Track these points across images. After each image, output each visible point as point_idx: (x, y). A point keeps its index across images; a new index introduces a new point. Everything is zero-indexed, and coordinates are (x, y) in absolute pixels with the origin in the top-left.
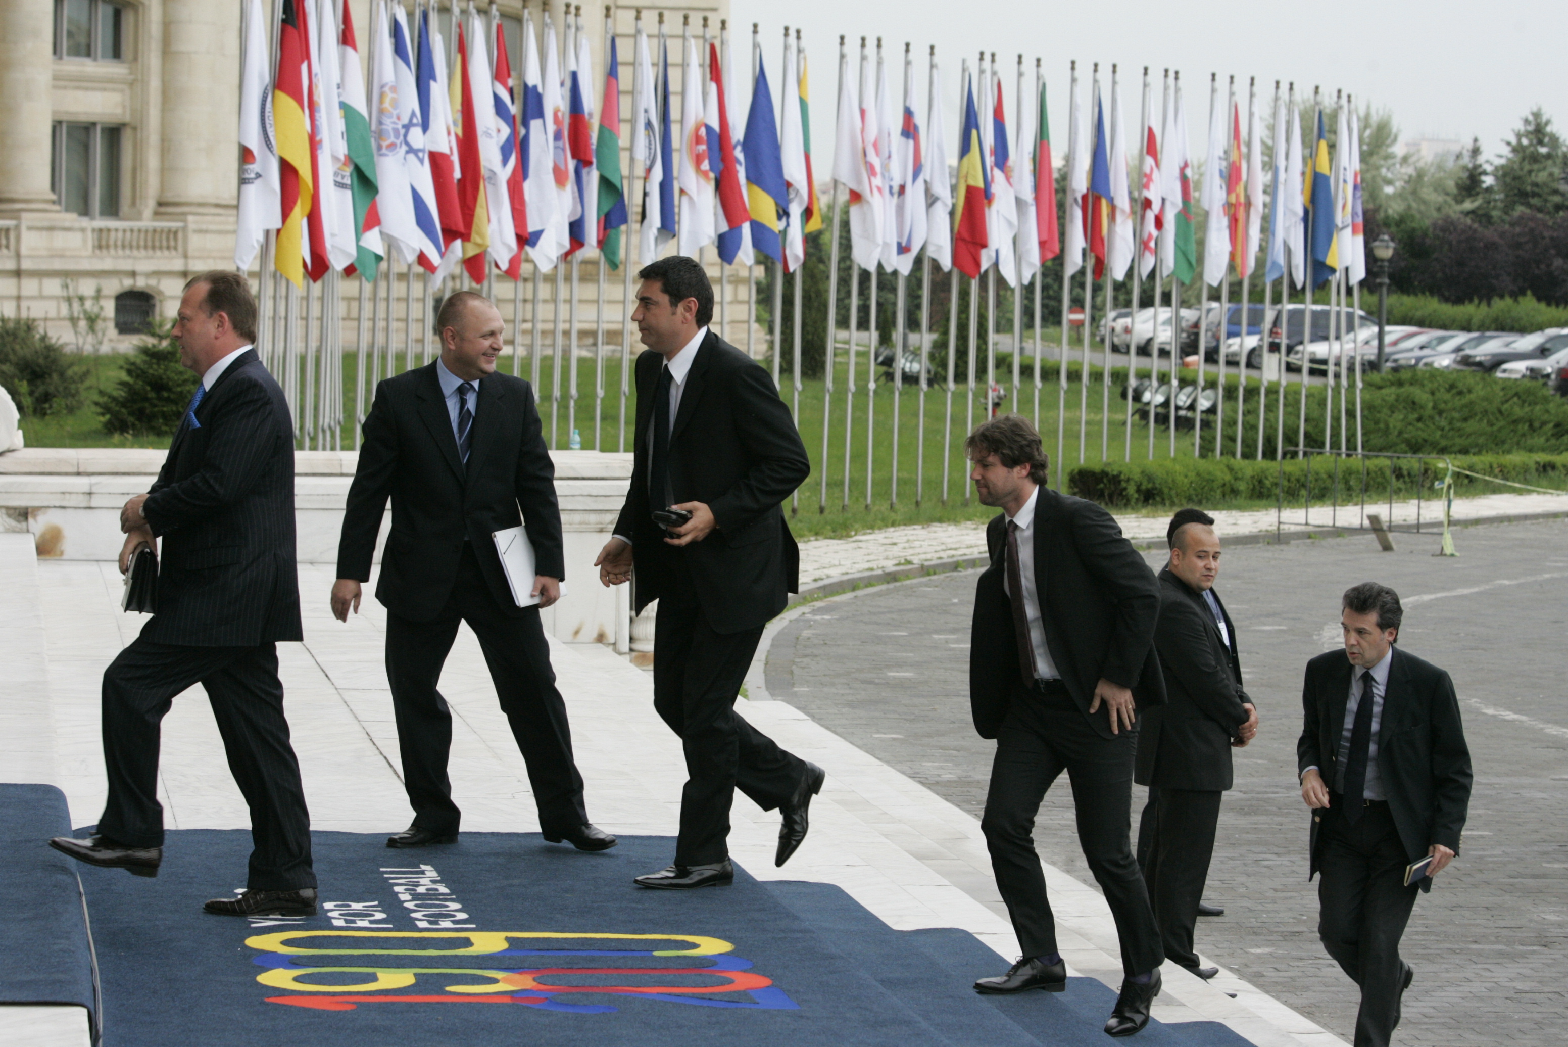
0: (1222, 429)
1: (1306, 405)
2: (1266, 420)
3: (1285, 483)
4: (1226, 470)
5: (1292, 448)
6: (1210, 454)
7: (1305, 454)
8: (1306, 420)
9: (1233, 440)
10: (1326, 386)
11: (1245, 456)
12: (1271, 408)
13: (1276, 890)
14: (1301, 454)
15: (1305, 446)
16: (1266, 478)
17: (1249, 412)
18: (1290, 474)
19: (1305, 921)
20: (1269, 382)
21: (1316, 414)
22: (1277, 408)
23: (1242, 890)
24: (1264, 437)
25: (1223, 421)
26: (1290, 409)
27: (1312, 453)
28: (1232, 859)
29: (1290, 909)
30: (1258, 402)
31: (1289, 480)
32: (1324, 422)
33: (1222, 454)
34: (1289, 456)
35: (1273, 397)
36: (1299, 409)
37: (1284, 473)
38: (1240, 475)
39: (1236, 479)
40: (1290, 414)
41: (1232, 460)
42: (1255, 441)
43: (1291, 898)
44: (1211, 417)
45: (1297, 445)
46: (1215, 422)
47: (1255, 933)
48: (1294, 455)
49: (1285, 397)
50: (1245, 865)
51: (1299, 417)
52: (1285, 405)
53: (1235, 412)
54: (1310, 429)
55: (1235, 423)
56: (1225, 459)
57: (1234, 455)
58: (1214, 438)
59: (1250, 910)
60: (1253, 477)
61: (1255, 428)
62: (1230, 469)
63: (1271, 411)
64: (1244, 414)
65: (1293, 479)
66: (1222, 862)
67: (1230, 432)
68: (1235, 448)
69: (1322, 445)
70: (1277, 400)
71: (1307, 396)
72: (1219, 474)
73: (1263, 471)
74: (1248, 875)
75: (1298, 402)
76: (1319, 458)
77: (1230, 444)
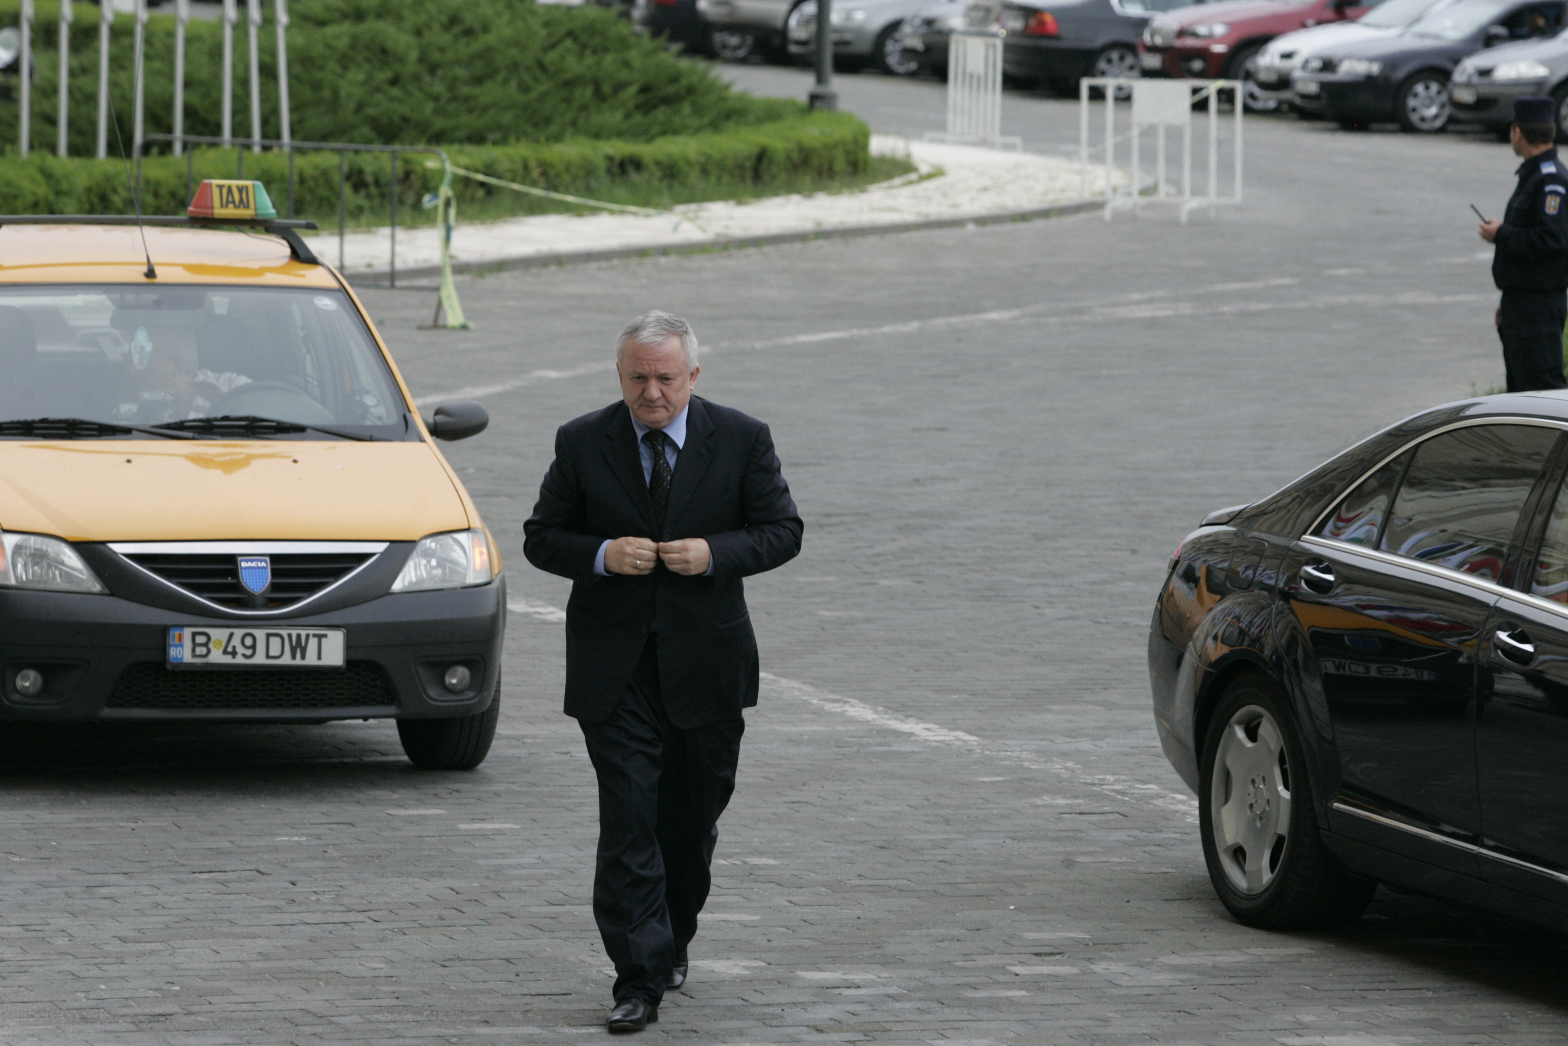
0: (32, 103)
1: (186, 56)
2: (113, 84)
3: (150, 199)
4: (39, 177)
5: (160, 136)
6: (8, 148)
7: (185, 146)
8: (187, 85)
9: (52, 121)
10: (222, 20)
11: (74, 151)
12: (120, 62)
13: (123, 940)
14: (178, 147)
15: (187, 130)
16: (115, 191)
17: (84, 70)
18: (158, 184)
19: (176, 995)
20: (118, 15)
21: (204, 73)
22: (132, 61)
23: (61, 942)
24: (109, 116)
25: (33, 87)
26: (157, 65)
27: (196, 146)
28: (42, 885)
29: (151, 973)
30: (97, 51)
31: (156, 195)
32: (220, 88)
33: (31, 147)
34: (155, 150)
35: (125, 41)
36: (172, 64)
37: (147, 182)
38: (65, 186)
39: (59, 193)
40: (158, 73)
41: (50, 160)
42: (93, 124)
43: (151, 953)
44: (13, 80)
45: (170, 130)
46: (17, 88)
47: (84, 1020)
48: (166, 148)
49: (148, 41)
50: (69, 895)
51: (172, 78)
52: (147, 57)
53: (55, 68)
54: (196, 101)
55: (55, 90)
56: (36, 158)
57: (53, 149)
58: (17, 117)
59: (76, 977)
60: (89, 190)
61: (91, 99)
62: (47, 175)
63: (123, 67)
64: (72, 73)
65: (163, 191)
66: (25, 892)
67: (46, 106)
68: (55, 136)
69: (216, 129)
70: (132, 48)
71: (188, 41)
72: (26, 185)
73: (108, 179)
74: (74, 915)
75: (170, 50)
76: (211, 154)
77: (47, 128)
